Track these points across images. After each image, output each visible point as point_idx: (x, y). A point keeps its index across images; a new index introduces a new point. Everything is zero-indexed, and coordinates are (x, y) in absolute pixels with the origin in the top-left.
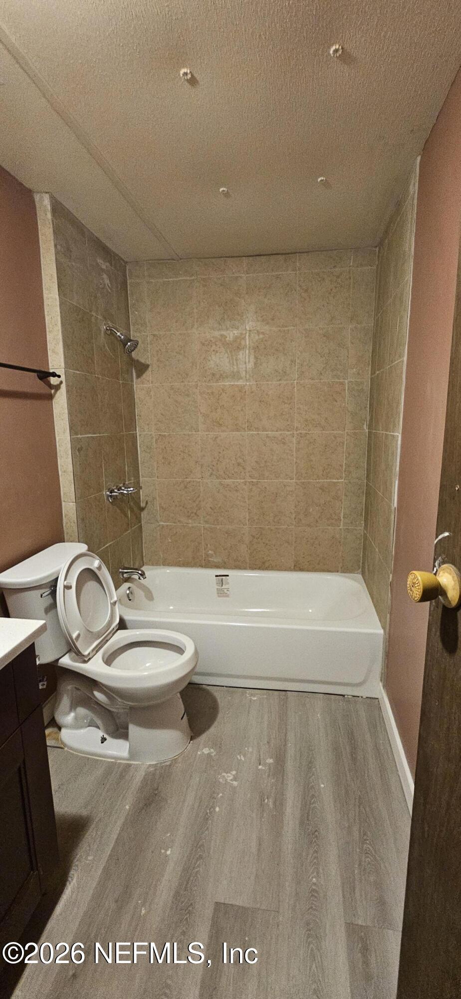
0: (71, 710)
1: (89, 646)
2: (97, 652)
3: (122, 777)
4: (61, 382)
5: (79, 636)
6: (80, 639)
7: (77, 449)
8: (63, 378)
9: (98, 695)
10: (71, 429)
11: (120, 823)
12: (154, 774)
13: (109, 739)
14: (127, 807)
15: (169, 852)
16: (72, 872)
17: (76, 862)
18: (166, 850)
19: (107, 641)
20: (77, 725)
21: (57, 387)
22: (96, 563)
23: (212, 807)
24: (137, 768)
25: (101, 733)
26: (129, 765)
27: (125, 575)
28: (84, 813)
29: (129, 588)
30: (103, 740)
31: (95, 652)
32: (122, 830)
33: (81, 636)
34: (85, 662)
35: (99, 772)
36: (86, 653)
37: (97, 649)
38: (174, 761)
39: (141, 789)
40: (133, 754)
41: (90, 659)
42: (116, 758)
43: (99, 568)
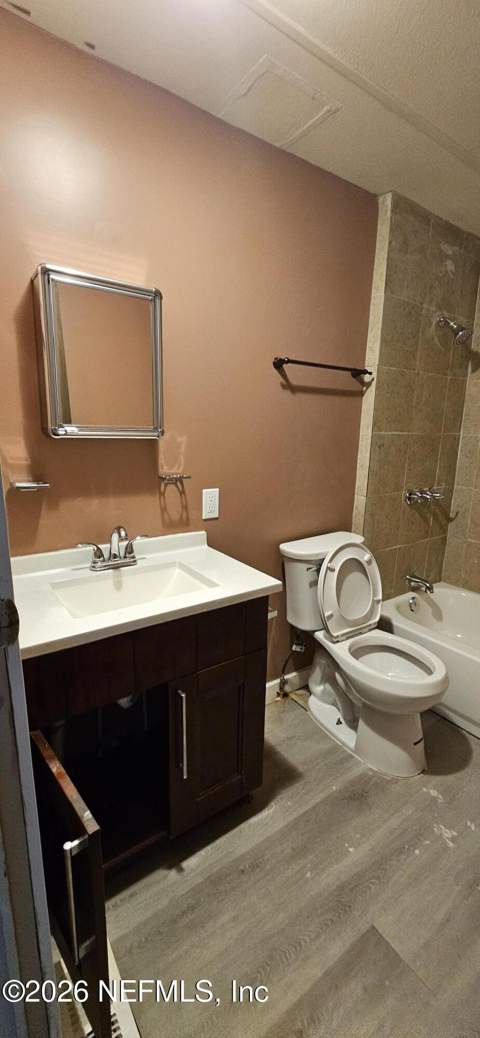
0: (320, 683)
1: (340, 630)
2: (348, 638)
3: (341, 762)
4: (373, 379)
5: (331, 616)
6: (333, 619)
7: (377, 444)
8: (375, 375)
9: (337, 676)
10: (374, 425)
11: (322, 796)
12: (370, 778)
13: (344, 725)
14: (334, 788)
15: (351, 850)
16: (273, 803)
17: (278, 798)
18: (350, 847)
19: (361, 634)
20: (323, 698)
21: (369, 385)
22: (366, 557)
23: (412, 846)
24: (358, 763)
25: (339, 715)
26: (352, 757)
27: (413, 584)
28: (301, 769)
29: (413, 598)
30: (339, 722)
31: (344, 638)
32: (323, 802)
33: (335, 617)
34: (334, 643)
35: (326, 746)
36: (335, 634)
37: (349, 636)
38: (395, 781)
39: (352, 782)
40: (357, 749)
41: (338, 642)
42: (343, 744)
43: (369, 562)
